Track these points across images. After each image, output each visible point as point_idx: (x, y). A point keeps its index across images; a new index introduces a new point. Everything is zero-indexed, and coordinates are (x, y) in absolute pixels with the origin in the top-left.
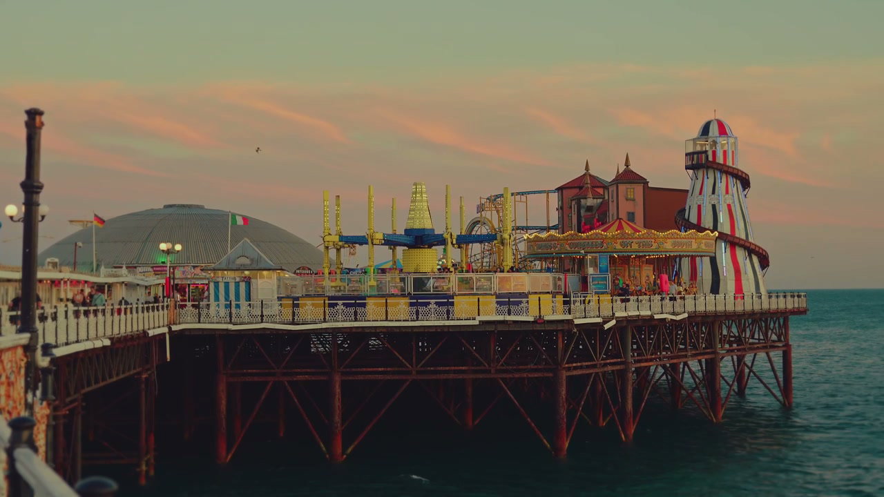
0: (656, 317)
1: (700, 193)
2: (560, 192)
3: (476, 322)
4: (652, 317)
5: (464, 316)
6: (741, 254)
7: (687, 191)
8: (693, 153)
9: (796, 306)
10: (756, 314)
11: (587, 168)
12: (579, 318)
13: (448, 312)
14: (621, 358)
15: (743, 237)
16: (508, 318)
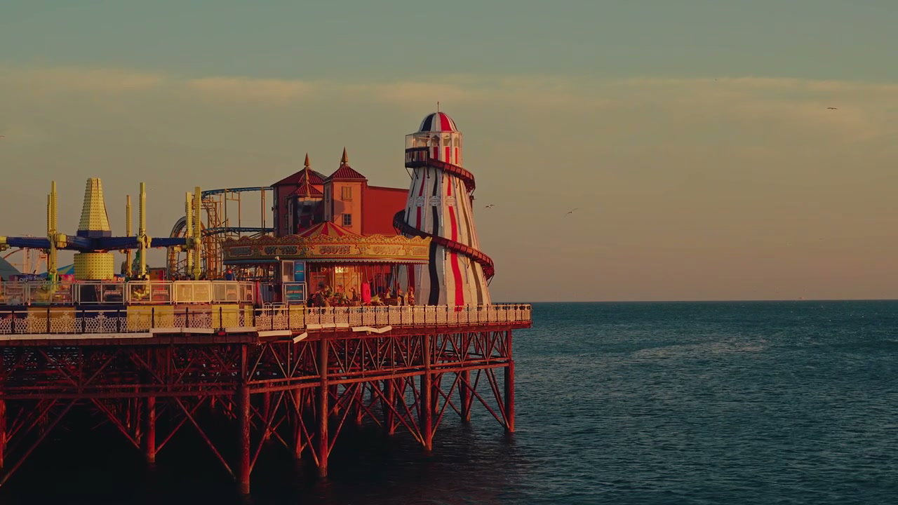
0: (355, 330)
1: (420, 195)
2: (276, 188)
3: (150, 335)
4: (350, 330)
5: (135, 328)
6: (462, 261)
7: (406, 191)
8: (413, 150)
9: (519, 318)
10: (472, 327)
11: (306, 163)
12: (266, 330)
13: (118, 324)
14: (316, 374)
15: (466, 243)
16: (186, 330)
